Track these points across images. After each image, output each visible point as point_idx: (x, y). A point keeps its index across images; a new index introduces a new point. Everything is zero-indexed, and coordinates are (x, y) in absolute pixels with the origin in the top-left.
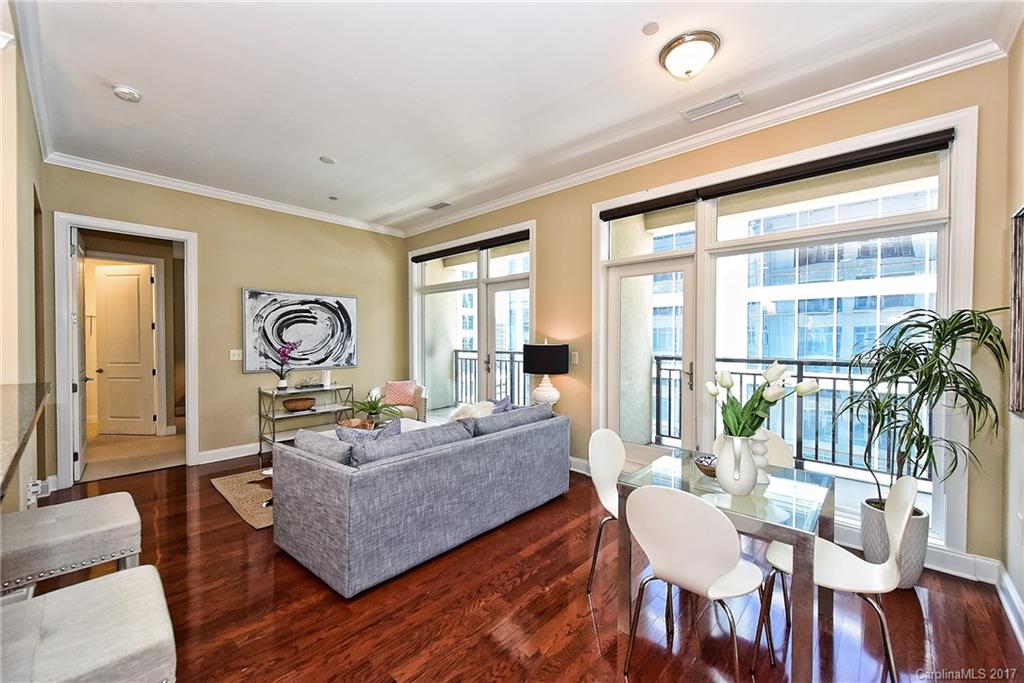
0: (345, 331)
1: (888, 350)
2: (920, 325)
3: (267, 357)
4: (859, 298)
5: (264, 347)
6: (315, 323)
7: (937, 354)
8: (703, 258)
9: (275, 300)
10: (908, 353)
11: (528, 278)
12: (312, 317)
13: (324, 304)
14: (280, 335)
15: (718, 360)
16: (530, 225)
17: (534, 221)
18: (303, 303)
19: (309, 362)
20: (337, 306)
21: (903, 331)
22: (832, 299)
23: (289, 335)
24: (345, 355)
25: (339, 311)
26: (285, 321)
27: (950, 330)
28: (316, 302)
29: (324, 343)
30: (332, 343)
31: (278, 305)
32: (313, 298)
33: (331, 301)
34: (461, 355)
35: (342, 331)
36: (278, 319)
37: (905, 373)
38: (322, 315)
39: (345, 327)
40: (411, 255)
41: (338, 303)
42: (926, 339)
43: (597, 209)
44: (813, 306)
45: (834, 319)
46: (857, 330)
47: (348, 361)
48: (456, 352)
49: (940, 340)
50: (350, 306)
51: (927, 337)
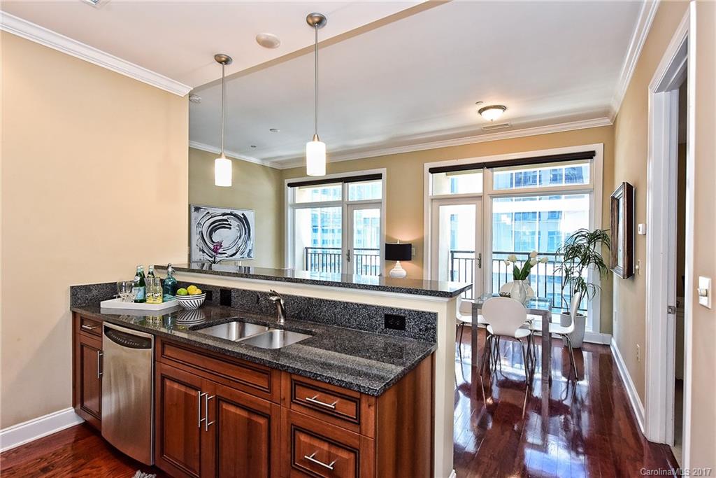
0: (247, 234)
1: (570, 247)
2: (583, 236)
3: (204, 252)
4: (552, 212)
5: (202, 245)
6: (230, 228)
7: (588, 247)
8: (487, 198)
9: (209, 213)
10: (578, 248)
11: (381, 203)
12: (229, 224)
13: (235, 216)
14: (211, 238)
15: (494, 253)
16: (383, 171)
17: (385, 169)
18: (224, 214)
19: (226, 255)
20: (242, 216)
21: (576, 238)
22: (536, 213)
23: (217, 236)
24: (247, 251)
25: (244, 220)
26: (213, 227)
27: (593, 237)
28: (231, 214)
29: (235, 243)
30: (240, 242)
31: (210, 216)
32: (229, 211)
33: (239, 213)
34: (310, 251)
35: (245, 234)
36: (210, 226)
37: (577, 256)
38: (234, 223)
39: (247, 231)
40: (287, 182)
41: (243, 214)
42: (584, 242)
43: (428, 166)
44: (524, 216)
45: (536, 226)
46: (550, 233)
47: (248, 255)
48: (307, 249)
49: (589, 242)
50: (250, 216)
51: (585, 241)
